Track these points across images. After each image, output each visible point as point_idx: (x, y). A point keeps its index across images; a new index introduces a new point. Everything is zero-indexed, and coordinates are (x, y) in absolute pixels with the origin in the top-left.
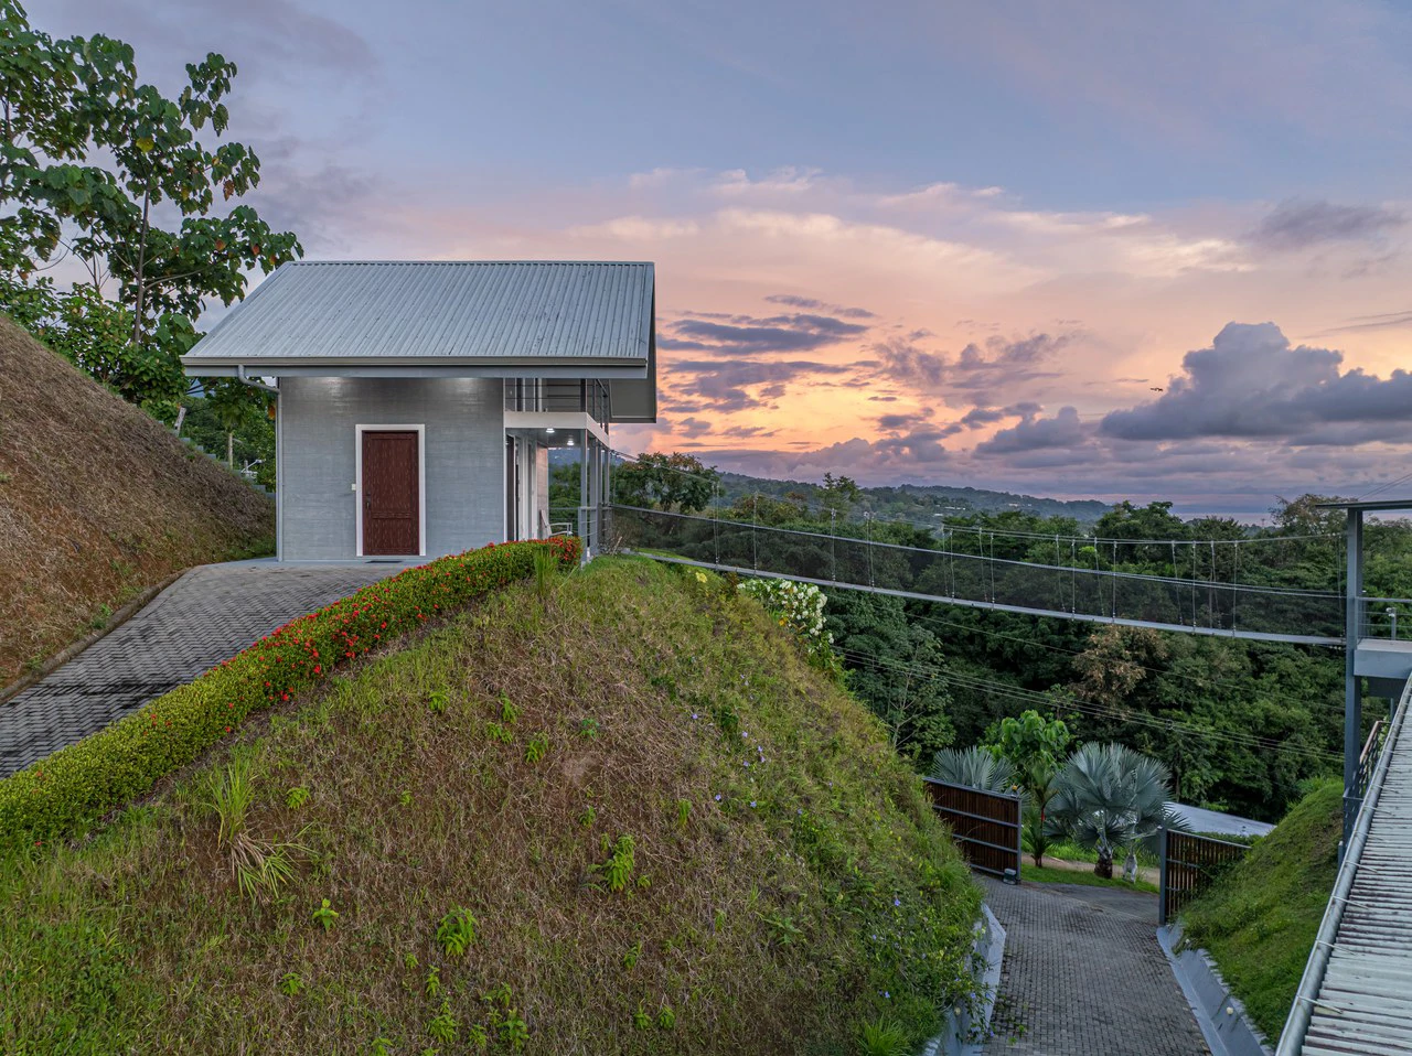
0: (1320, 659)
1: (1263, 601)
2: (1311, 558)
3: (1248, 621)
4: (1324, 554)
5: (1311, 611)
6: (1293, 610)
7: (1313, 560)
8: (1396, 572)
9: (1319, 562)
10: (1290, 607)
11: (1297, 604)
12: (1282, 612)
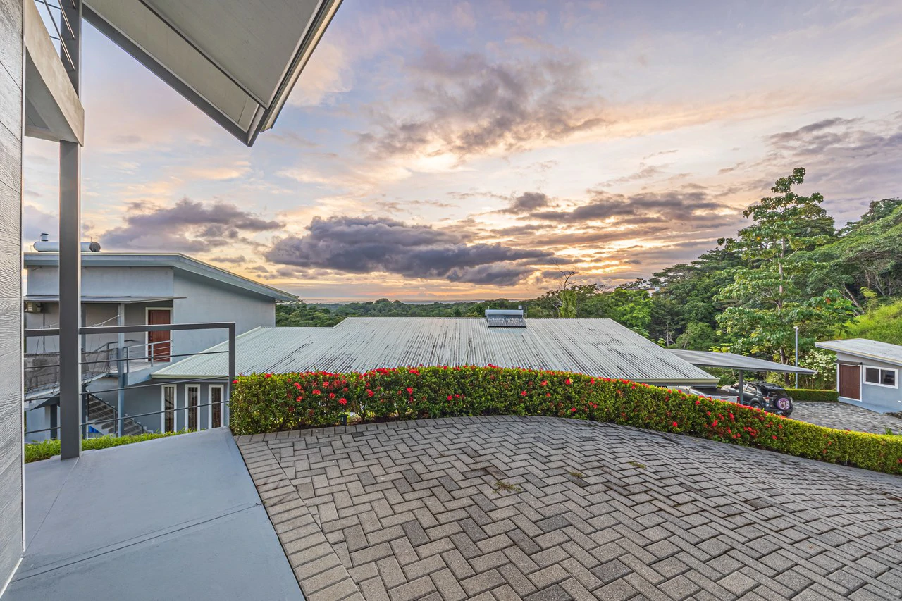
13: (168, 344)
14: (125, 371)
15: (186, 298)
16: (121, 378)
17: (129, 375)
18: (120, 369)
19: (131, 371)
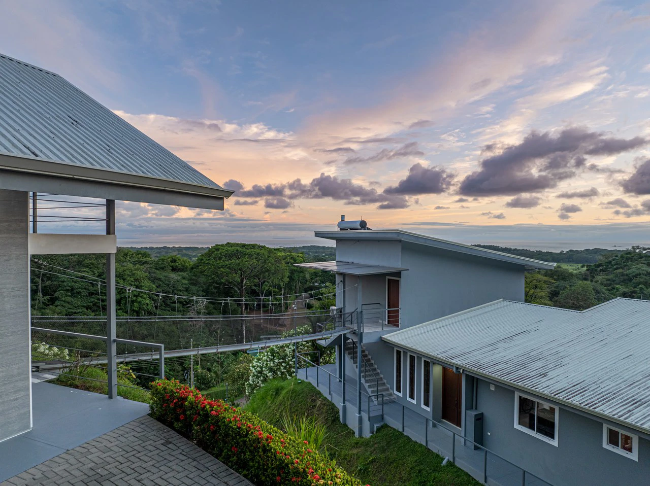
0: (97, 313)
1: (70, 288)
2: (87, 267)
3: (63, 299)
4: (93, 264)
5: (92, 291)
6: (84, 292)
7: (88, 267)
8: (125, 271)
9: (91, 268)
10: (83, 290)
11: (85, 289)
12: (79, 293)
13: (398, 311)
14: (362, 331)
15: (408, 270)
16: (359, 336)
17: (364, 335)
18: (359, 328)
19: (365, 331)
